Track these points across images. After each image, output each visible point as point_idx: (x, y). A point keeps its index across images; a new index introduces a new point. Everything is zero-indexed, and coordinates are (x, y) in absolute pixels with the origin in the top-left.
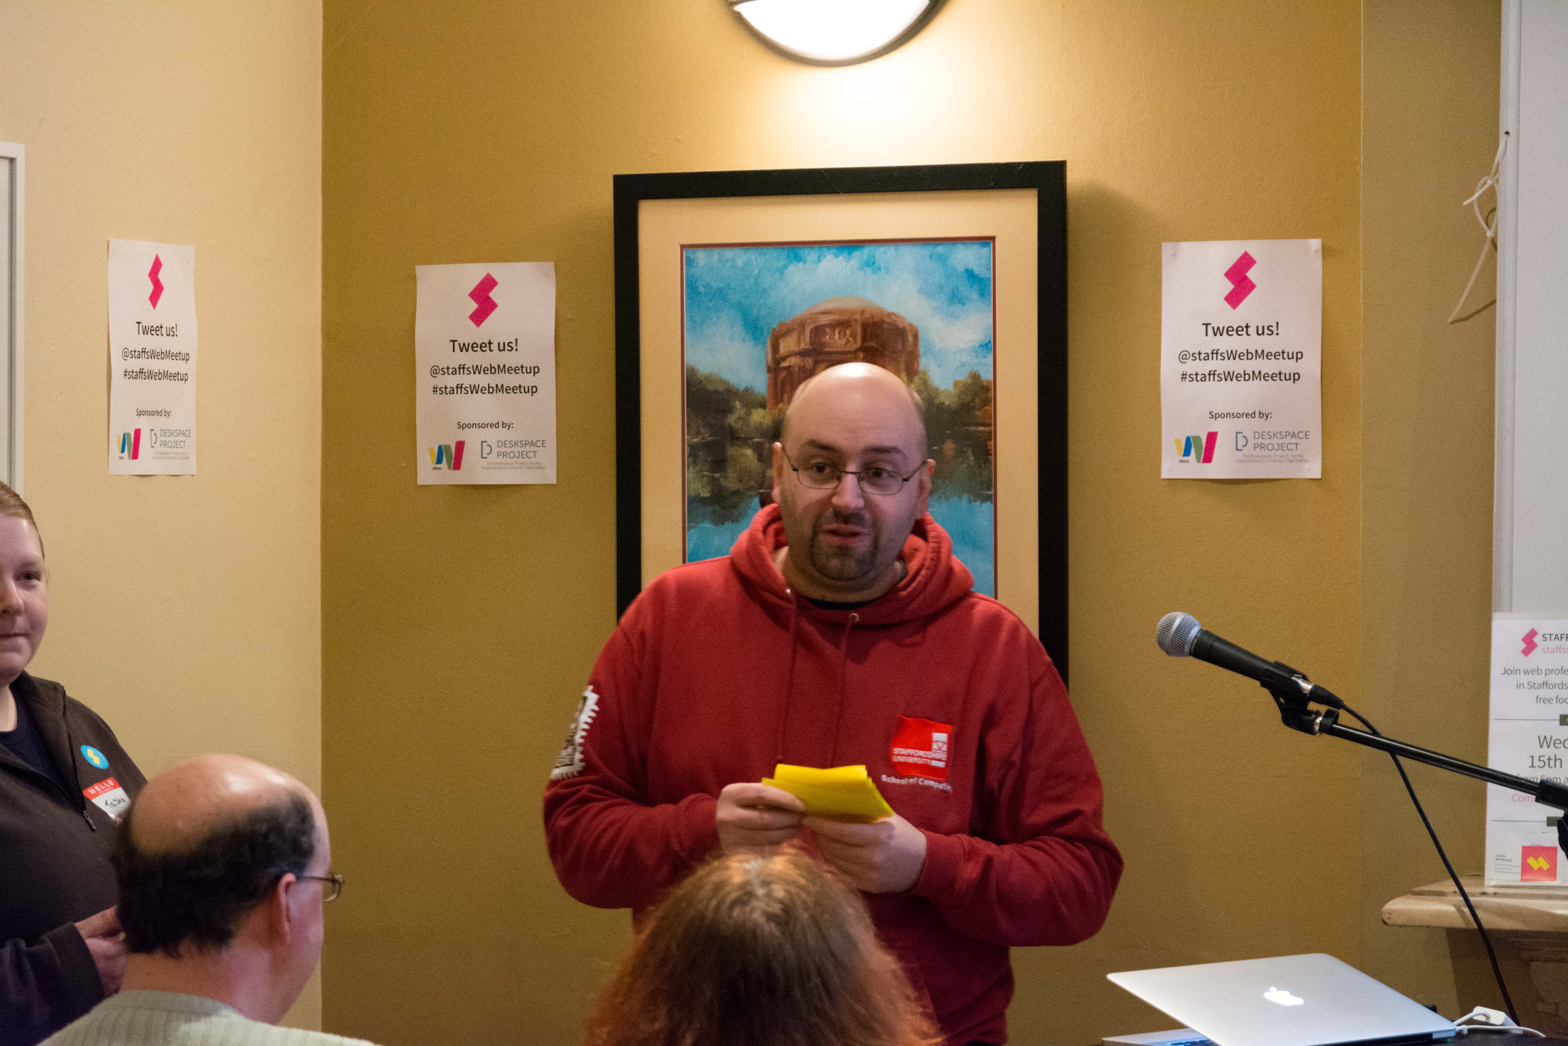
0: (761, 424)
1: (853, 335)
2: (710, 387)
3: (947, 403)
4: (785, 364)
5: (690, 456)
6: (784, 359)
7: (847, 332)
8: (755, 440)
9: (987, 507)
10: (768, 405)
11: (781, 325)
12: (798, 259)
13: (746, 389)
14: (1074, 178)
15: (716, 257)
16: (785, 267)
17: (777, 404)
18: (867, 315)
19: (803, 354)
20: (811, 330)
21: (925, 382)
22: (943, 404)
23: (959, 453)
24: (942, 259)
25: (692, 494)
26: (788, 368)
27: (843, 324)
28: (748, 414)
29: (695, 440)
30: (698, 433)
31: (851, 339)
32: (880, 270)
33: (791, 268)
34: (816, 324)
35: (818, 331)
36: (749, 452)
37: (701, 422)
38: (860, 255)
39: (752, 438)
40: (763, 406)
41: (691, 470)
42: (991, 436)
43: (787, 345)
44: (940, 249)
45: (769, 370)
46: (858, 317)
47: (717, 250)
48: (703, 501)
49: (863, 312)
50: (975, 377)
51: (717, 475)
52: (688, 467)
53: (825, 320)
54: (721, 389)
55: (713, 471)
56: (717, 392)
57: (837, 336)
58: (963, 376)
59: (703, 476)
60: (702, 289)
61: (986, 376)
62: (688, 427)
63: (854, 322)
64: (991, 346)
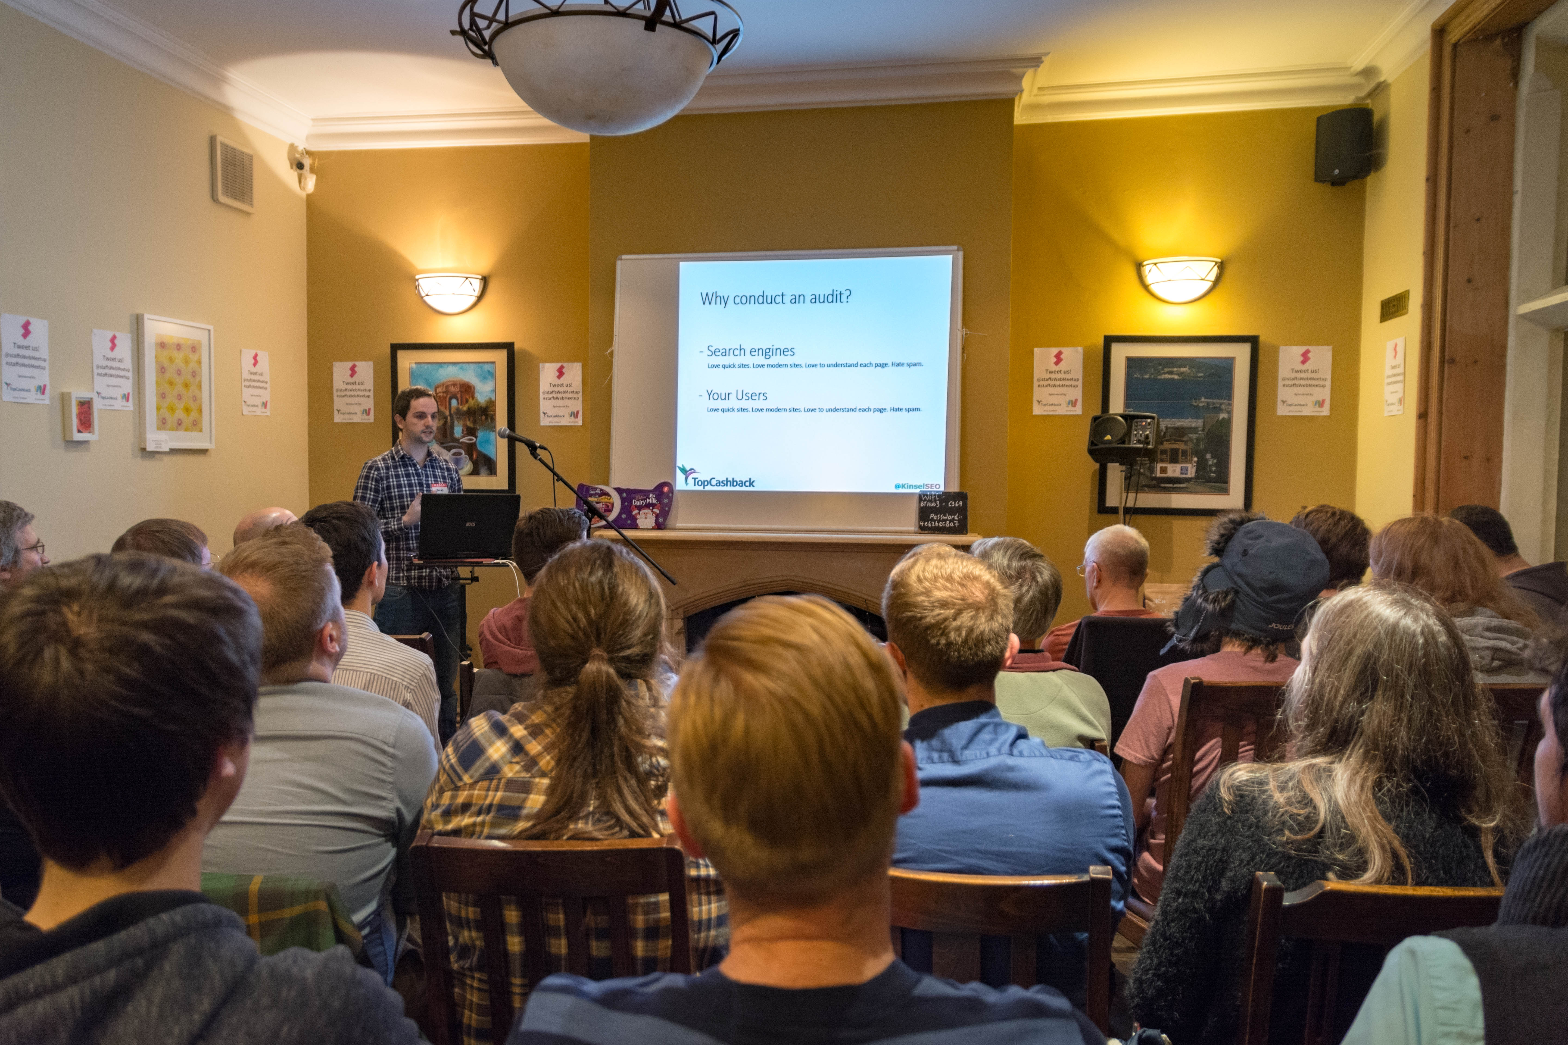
1: (457, 388)
3: (482, 406)
9: (494, 434)
11: (437, 384)
12: (442, 367)
14: (516, 346)
15: (420, 367)
16: (438, 369)
18: (463, 382)
19: (444, 392)
21: (477, 400)
23: (487, 419)
24: (481, 367)
27: (454, 385)
32: (464, 370)
33: (440, 369)
34: (447, 385)
35: (447, 387)
38: (459, 366)
42: (495, 414)
43: (439, 390)
44: (481, 365)
46: (459, 383)
47: (420, 364)
49: (460, 381)
50: (490, 399)
53: (449, 384)
57: (452, 388)
58: (487, 398)
60: (415, 374)
61: (493, 399)
63: (458, 385)
64: (495, 391)
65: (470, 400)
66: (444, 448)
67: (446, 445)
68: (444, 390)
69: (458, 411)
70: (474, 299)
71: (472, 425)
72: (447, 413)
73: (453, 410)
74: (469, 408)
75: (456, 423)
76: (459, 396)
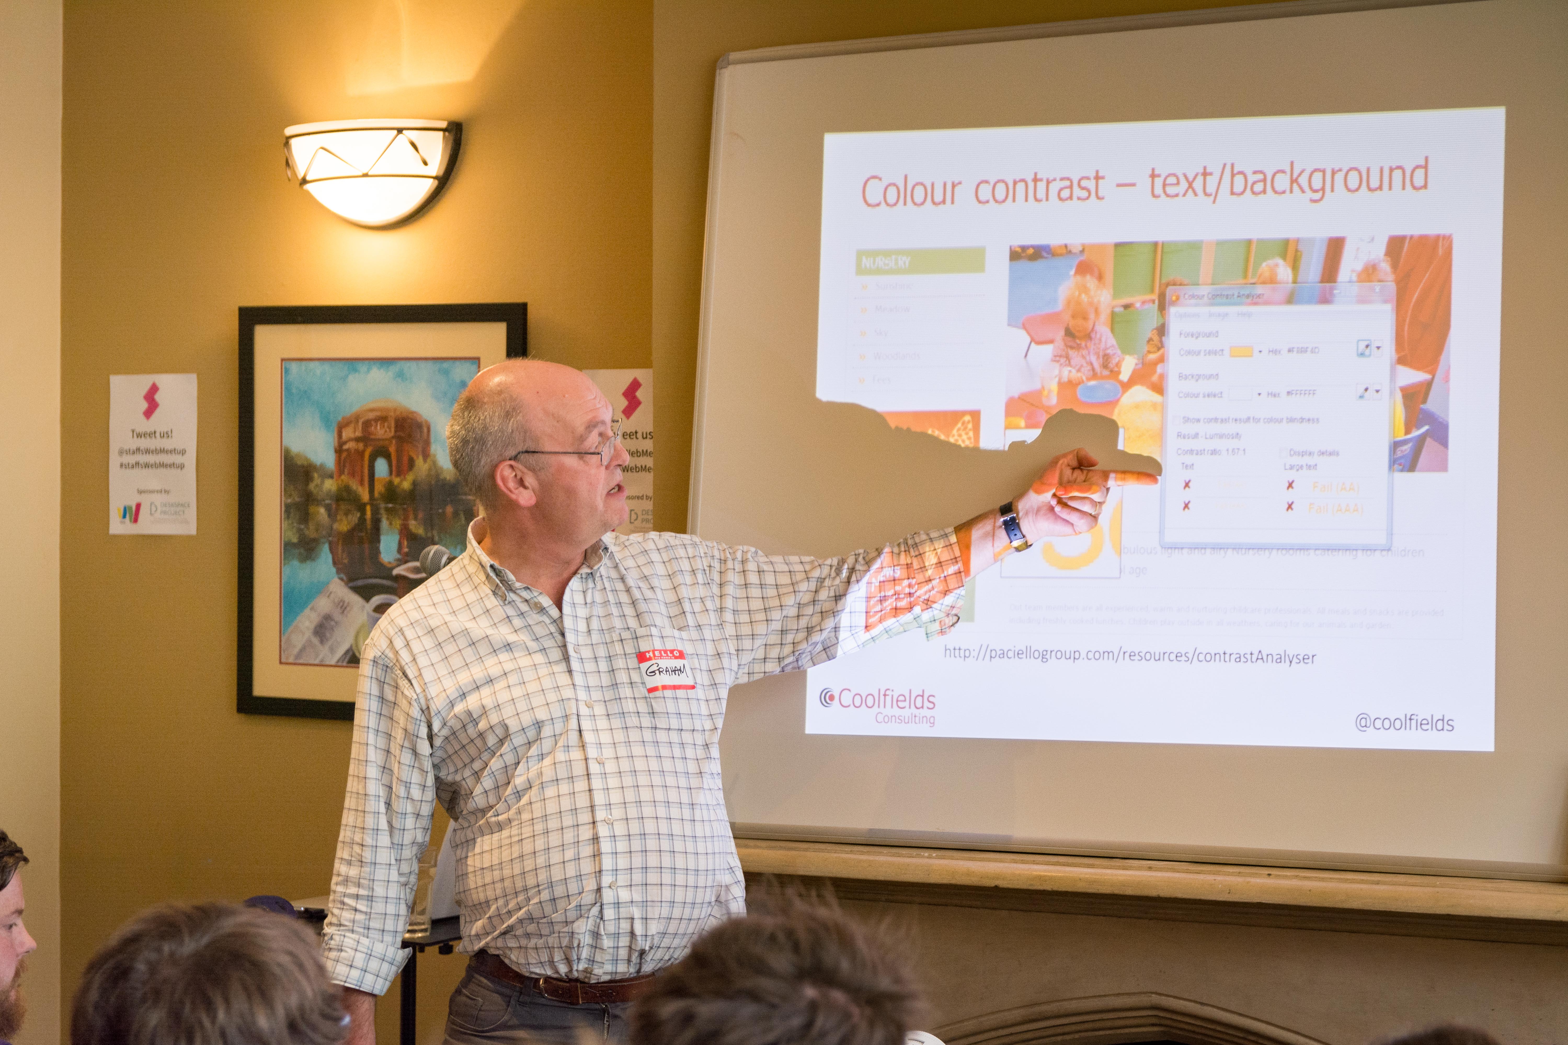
0: (330, 490)
1: (389, 428)
2: (299, 463)
3: (448, 478)
4: (346, 447)
5: (286, 511)
6: (345, 443)
7: (386, 424)
8: (327, 502)
10: (335, 476)
11: (343, 418)
12: (355, 370)
13: (322, 465)
14: (533, 315)
15: (303, 368)
16: (347, 376)
17: (340, 476)
18: (398, 413)
19: (357, 440)
20: (363, 423)
21: (434, 463)
22: (445, 479)
23: (456, 514)
24: (446, 373)
25: (286, 539)
26: (348, 450)
27: (383, 419)
28: (323, 482)
29: (289, 501)
30: (290, 496)
31: (388, 430)
32: (407, 380)
33: (351, 377)
34: (366, 418)
35: (367, 424)
36: (322, 510)
37: (292, 487)
38: (395, 368)
39: (324, 500)
40: (331, 477)
41: (286, 522)
43: (347, 433)
44: (446, 365)
45: (336, 451)
46: (392, 414)
47: (304, 363)
48: (294, 545)
49: (395, 410)
51: (302, 527)
52: (285, 521)
53: (371, 416)
54: (305, 463)
55: (300, 523)
56: (303, 466)
57: (379, 427)
59: (293, 527)
60: (294, 391)
62: (286, 491)
63: (389, 419)
65: (419, 461)
66: (357, 590)
67: (360, 583)
68: (358, 434)
69: (391, 494)
70: (427, 186)
71: (420, 531)
72: (365, 497)
73: (379, 488)
74: (415, 484)
75: (384, 524)
76: (392, 449)
